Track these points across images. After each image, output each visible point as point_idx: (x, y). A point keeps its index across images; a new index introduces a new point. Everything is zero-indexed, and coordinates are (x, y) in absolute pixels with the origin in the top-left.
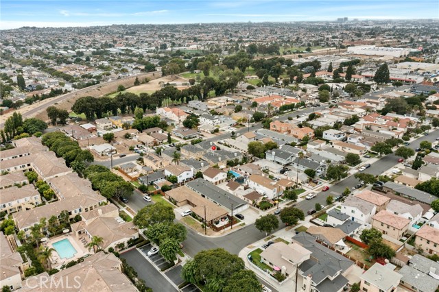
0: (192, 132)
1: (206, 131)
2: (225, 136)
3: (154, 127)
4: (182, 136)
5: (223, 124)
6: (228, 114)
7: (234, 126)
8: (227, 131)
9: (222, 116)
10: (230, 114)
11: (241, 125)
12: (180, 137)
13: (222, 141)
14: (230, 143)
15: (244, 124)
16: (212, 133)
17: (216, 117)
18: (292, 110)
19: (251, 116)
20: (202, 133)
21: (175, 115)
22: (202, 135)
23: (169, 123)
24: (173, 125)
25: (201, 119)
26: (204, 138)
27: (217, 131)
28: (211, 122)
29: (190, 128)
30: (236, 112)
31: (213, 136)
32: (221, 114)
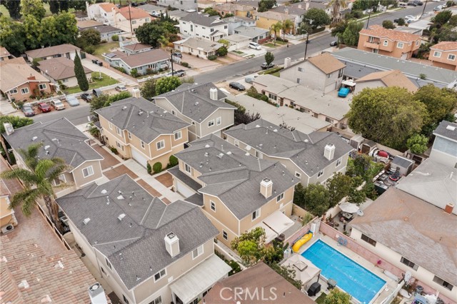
0: (157, 57)
1: (195, 53)
2: (247, 67)
3: (63, 42)
4: (129, 69)
5: (234, 36)
6: (243, 14)
7: (261, 42)
8: (249, 52)
9: (231, 19)
10: (248, 15)
11: (278, 39)
12: (124, 72)
13: (241, 81)
14: (270, 90)
15: (286, 37)
16: (211, 58)
17: (217, 20)
18: (375, 11)
19: (298, 19)
20: (186, 59)
21: (122, 18)
22: (186, 65)
23: (104, 37)
24: (115, 39)
25: (184, 27)
26: (190, 74)
27: (222, 53)
28: (207, 32)
29: (155, 45)
30: (261, 10)
31: (213, 66)
32: (228, 16)
